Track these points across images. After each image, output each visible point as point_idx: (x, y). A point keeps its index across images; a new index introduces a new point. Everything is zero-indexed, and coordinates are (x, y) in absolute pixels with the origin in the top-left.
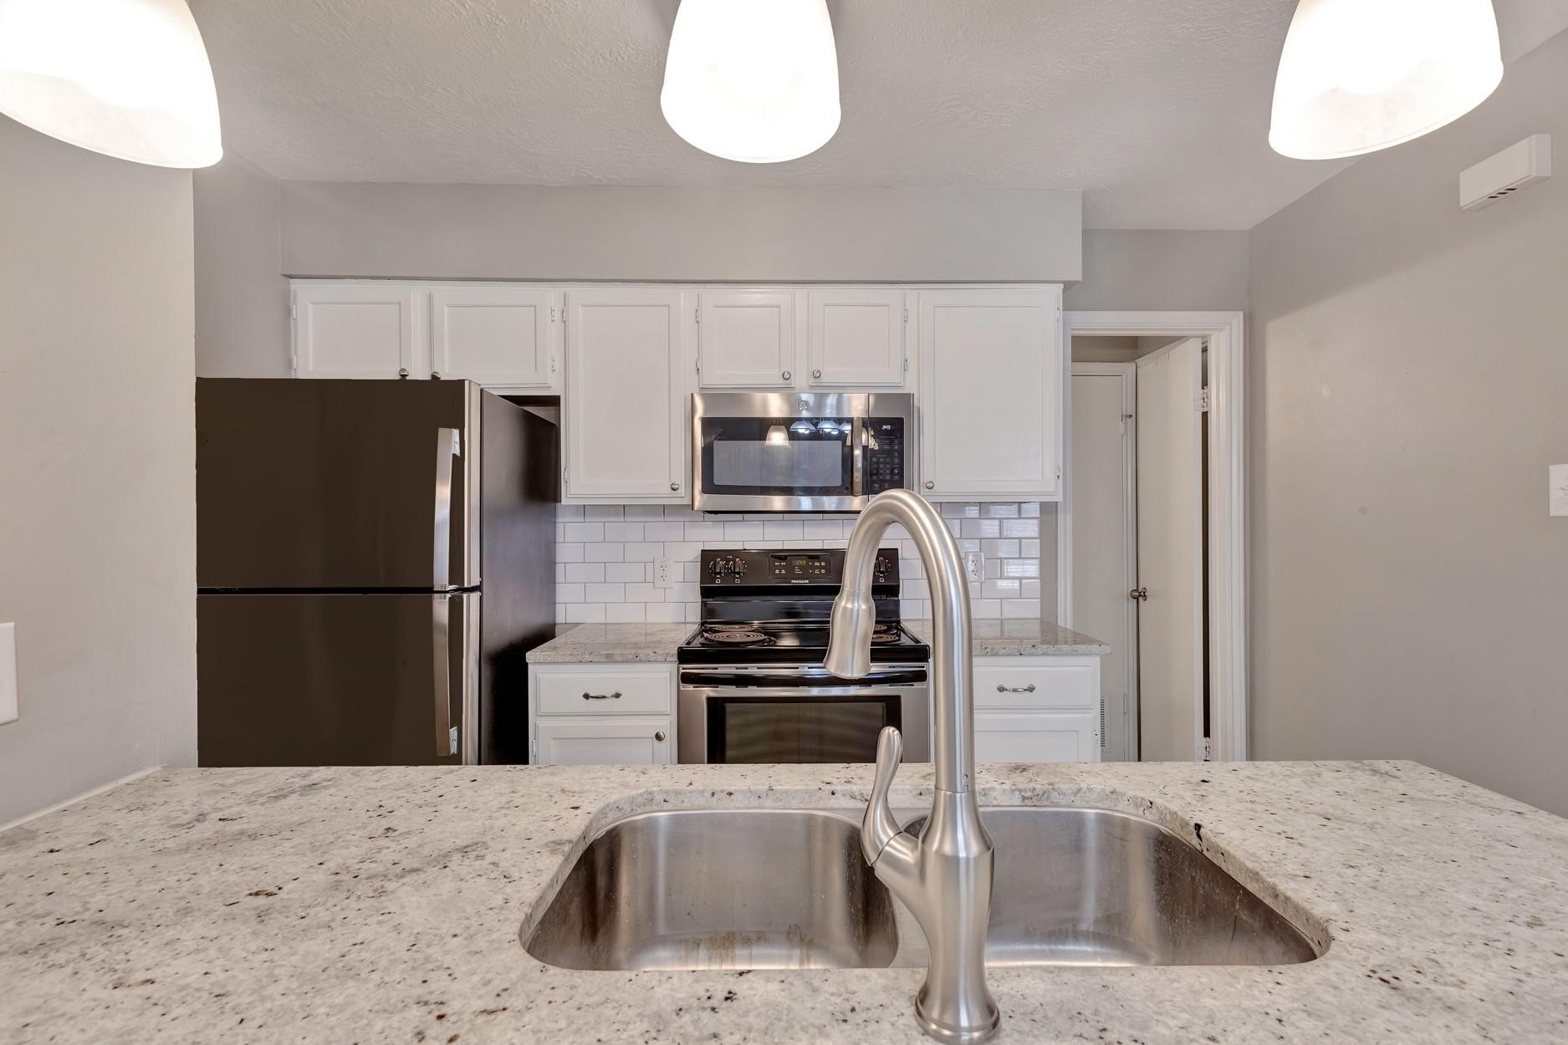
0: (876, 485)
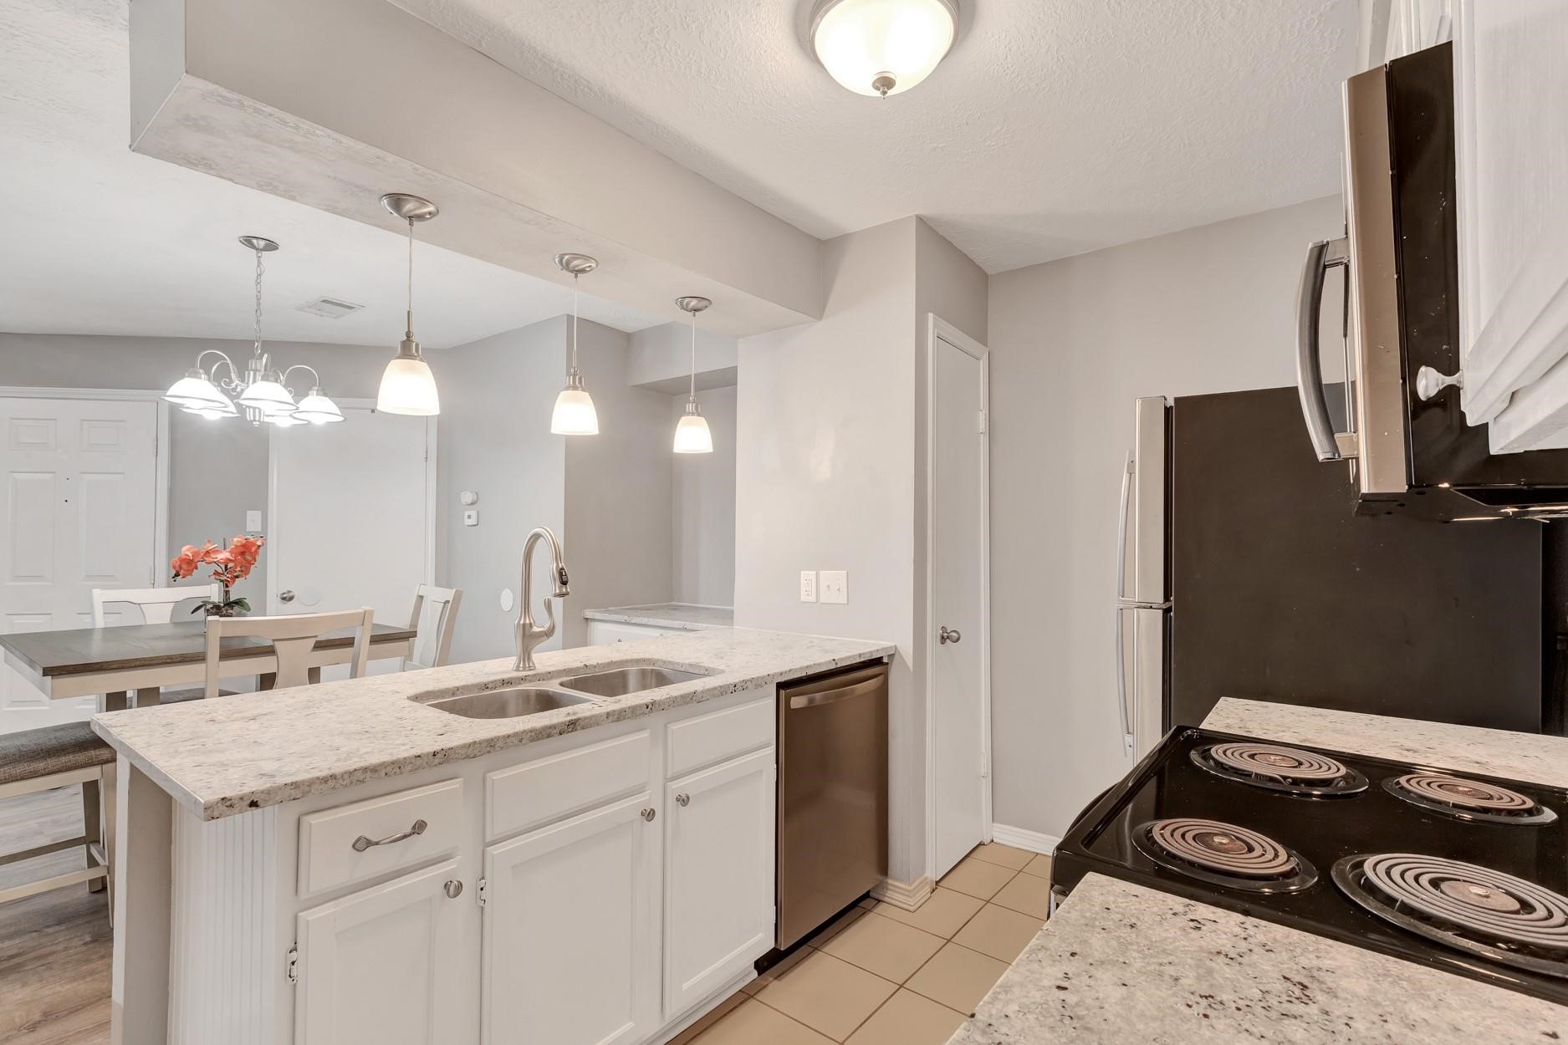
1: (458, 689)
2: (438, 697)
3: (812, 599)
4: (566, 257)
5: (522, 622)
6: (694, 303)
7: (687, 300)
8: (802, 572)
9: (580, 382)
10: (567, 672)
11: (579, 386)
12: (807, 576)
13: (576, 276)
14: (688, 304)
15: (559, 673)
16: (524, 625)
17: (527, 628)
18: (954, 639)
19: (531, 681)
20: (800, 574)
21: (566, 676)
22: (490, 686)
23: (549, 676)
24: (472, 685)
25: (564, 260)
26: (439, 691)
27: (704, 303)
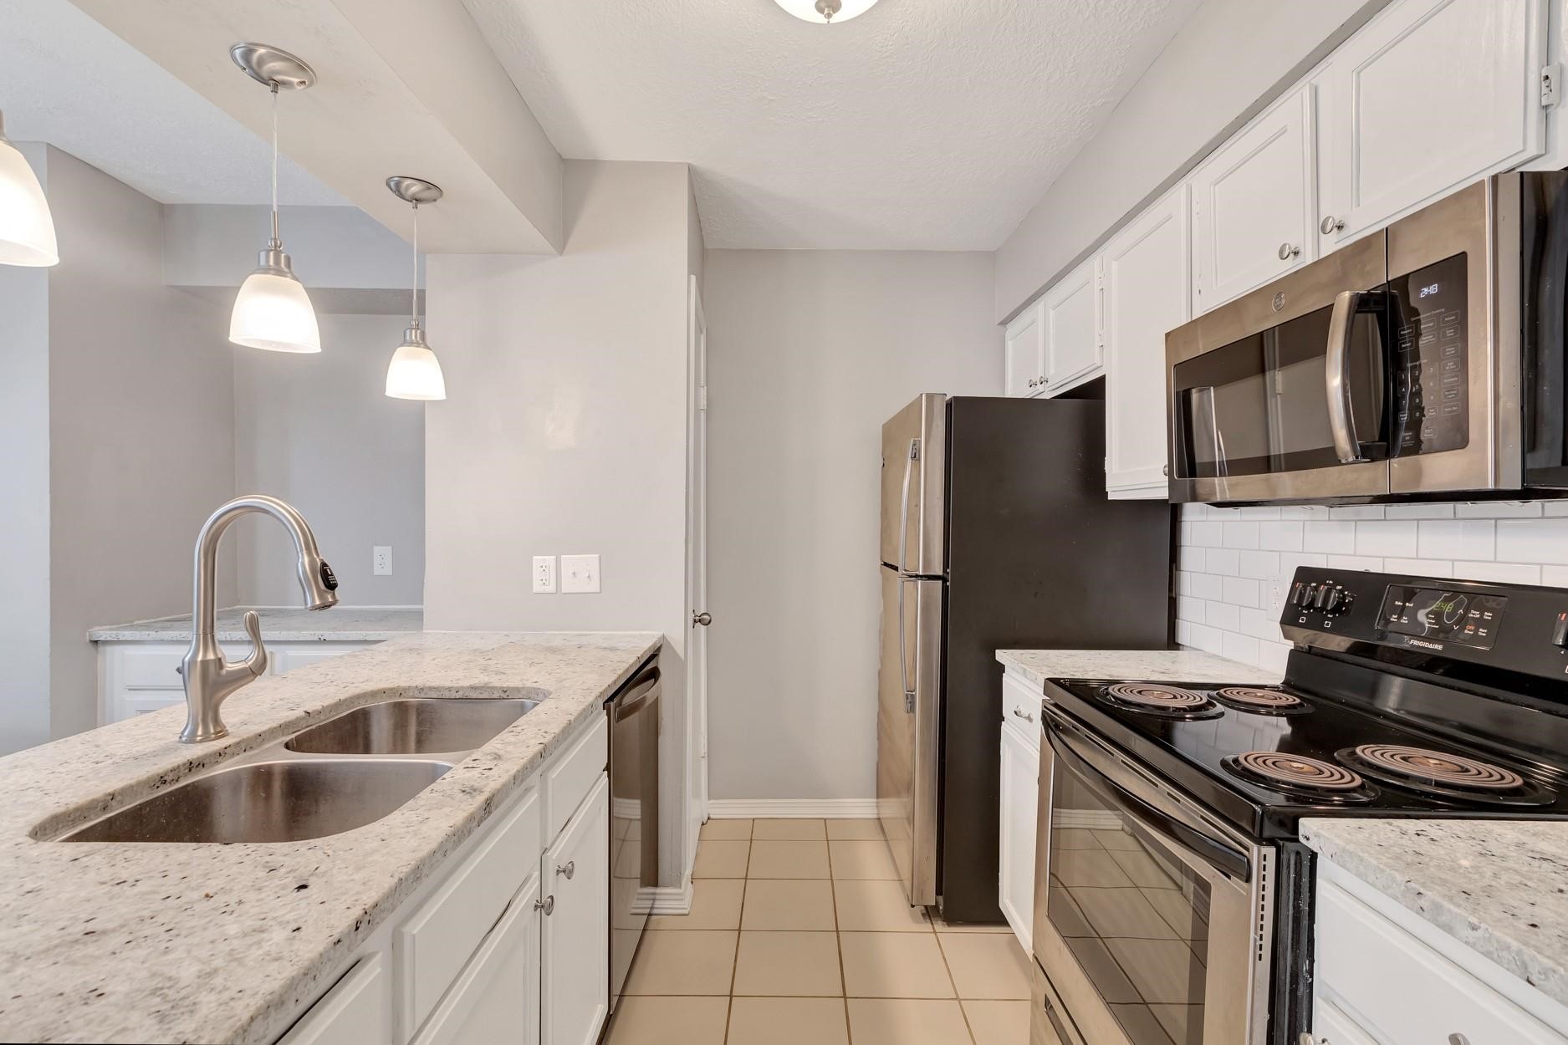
1: (113, 796)
2: (74, 823)
3: (551, 588)
4: (262, 51)
5: (200, 658)
6: (416, 188)
7: (408, 182)
8: (534, 557)
9: (288, 265)
10: (284, 728)
11: (286, 270)
12: (542, 563)
13: (275, 91)
14: (408, 187)
15: (273, 733)
16: (205, 663)
17: (212, 669)
18: (707, 622)
19: (233, 755)
20: (531, 562)
21: (283, 735)
22: (168, 778)
23: (260, 738)
24: (139, 784)
25: (255, 57)
26: (77, 809)
27: (433, 193)
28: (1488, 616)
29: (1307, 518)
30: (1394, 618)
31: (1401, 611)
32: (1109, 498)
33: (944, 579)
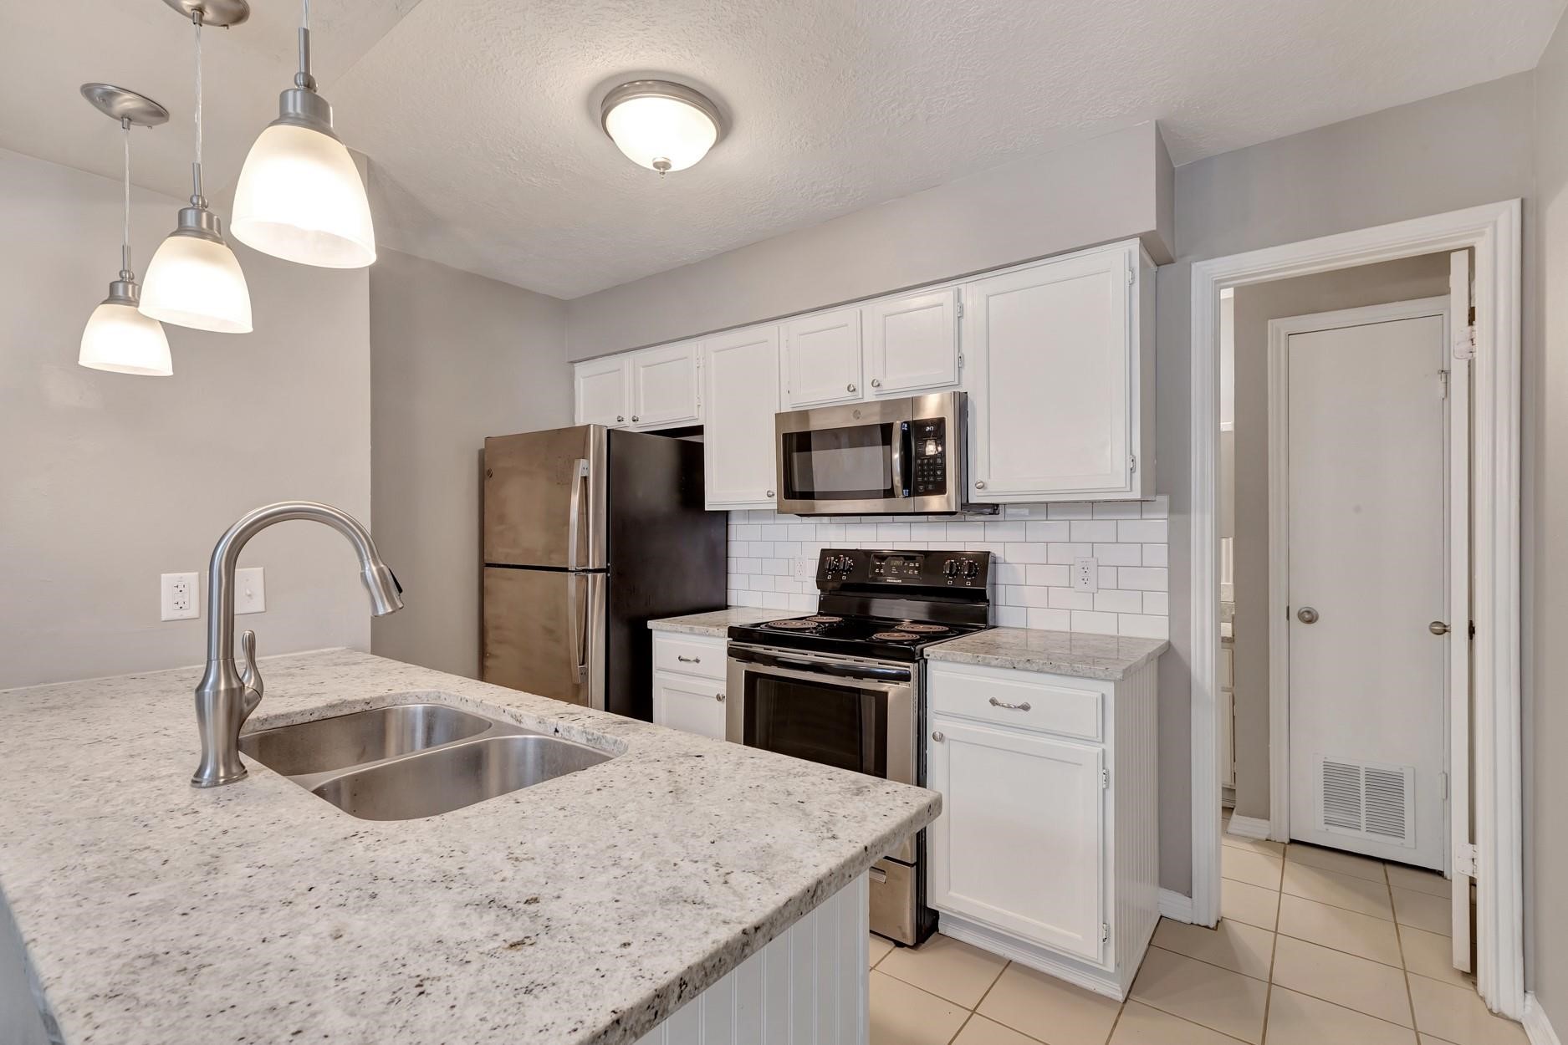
0: (921, 487)
28: (917, 565)
29: (818, 522)
30: (877, 571)
31: (880, 567)
32: (706, 509)
33: (606, 571)
